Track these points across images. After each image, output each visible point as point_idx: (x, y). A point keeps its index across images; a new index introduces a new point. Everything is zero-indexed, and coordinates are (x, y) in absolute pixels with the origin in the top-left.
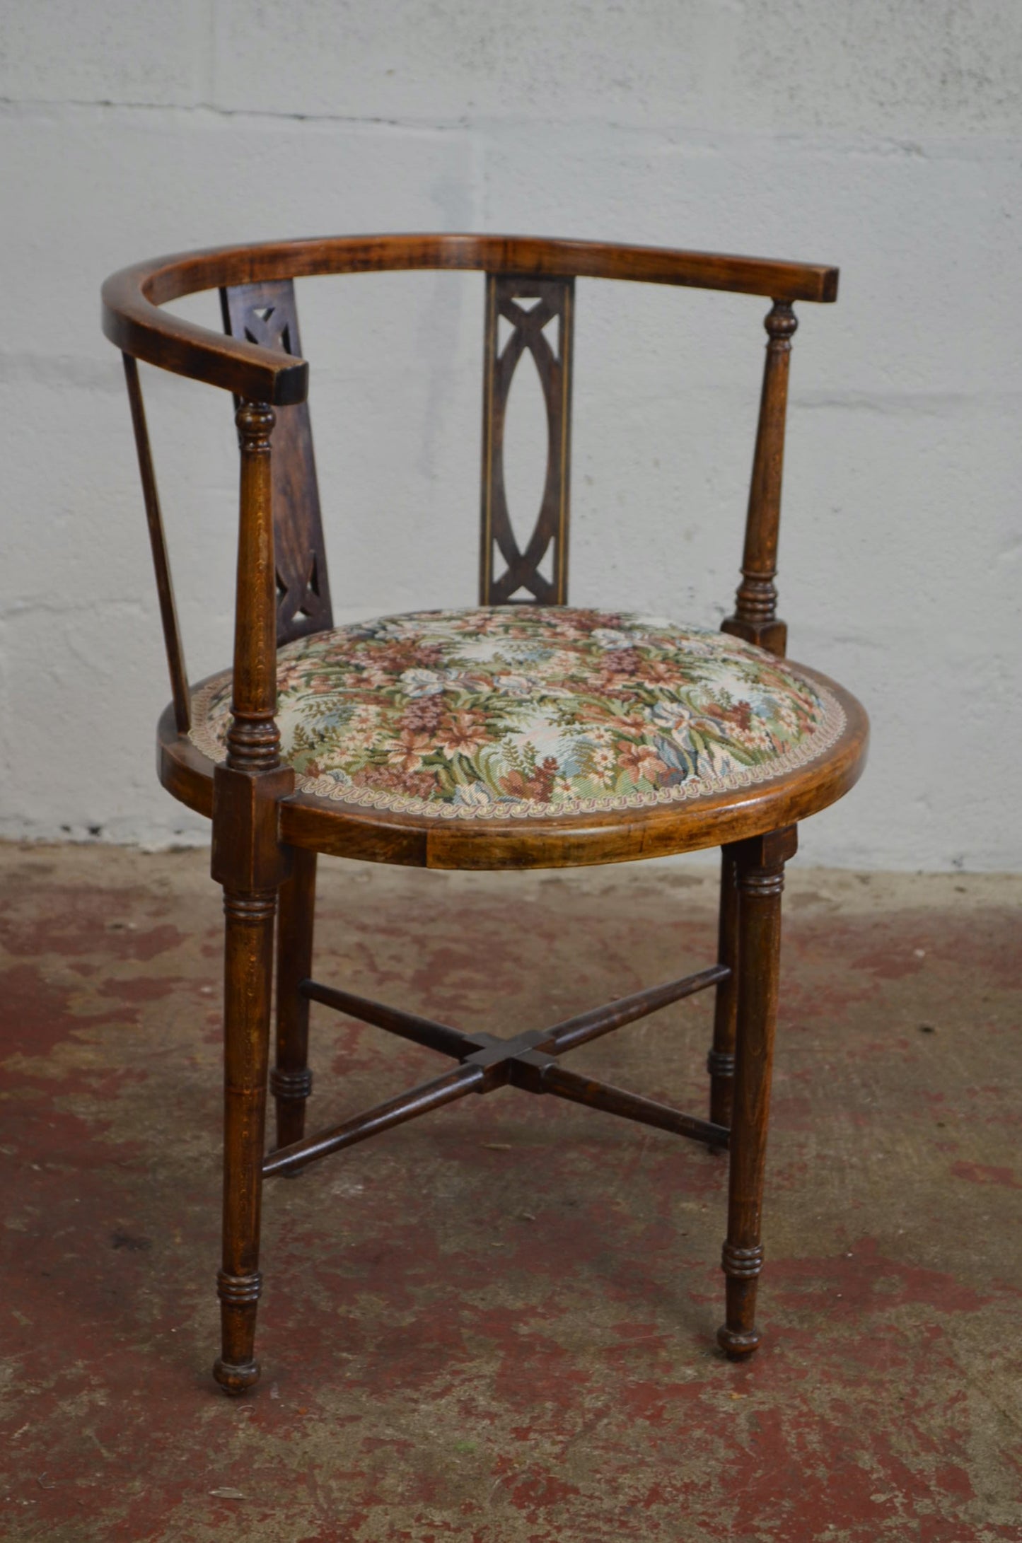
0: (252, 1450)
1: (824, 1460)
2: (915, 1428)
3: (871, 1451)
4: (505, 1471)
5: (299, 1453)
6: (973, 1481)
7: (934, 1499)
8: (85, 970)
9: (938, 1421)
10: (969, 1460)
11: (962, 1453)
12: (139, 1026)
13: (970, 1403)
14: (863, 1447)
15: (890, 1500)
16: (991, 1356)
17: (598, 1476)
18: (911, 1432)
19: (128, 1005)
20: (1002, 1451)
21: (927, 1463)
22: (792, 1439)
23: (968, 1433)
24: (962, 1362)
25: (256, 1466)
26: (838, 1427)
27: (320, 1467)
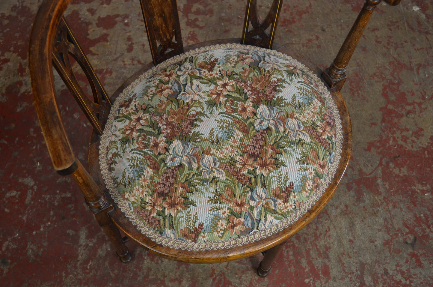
0: (149, 269)
1: (293, 264)
2: (316, 246)
3: (305, 258)
4: (213, 276)
5: (161, 270)
6: (331, 271)
7: (320, 280)
8: (92, 11)
9: (322, 243)
10: (329, 261)
11: (328, 258)
12: (109, 43)
13: (331, 232)
14: (304, 257)
15: (309, 282)
16: (337, 208)
17: (237, 276)
18: (315, 248)
19: (105, 31)
20: (338, 256)
21: (318, 263)
22: (285, 255)
23: (330, 248)
24: (329, 212)
25: (150, 277)
26: (297, 247)
27: (166, 276)
